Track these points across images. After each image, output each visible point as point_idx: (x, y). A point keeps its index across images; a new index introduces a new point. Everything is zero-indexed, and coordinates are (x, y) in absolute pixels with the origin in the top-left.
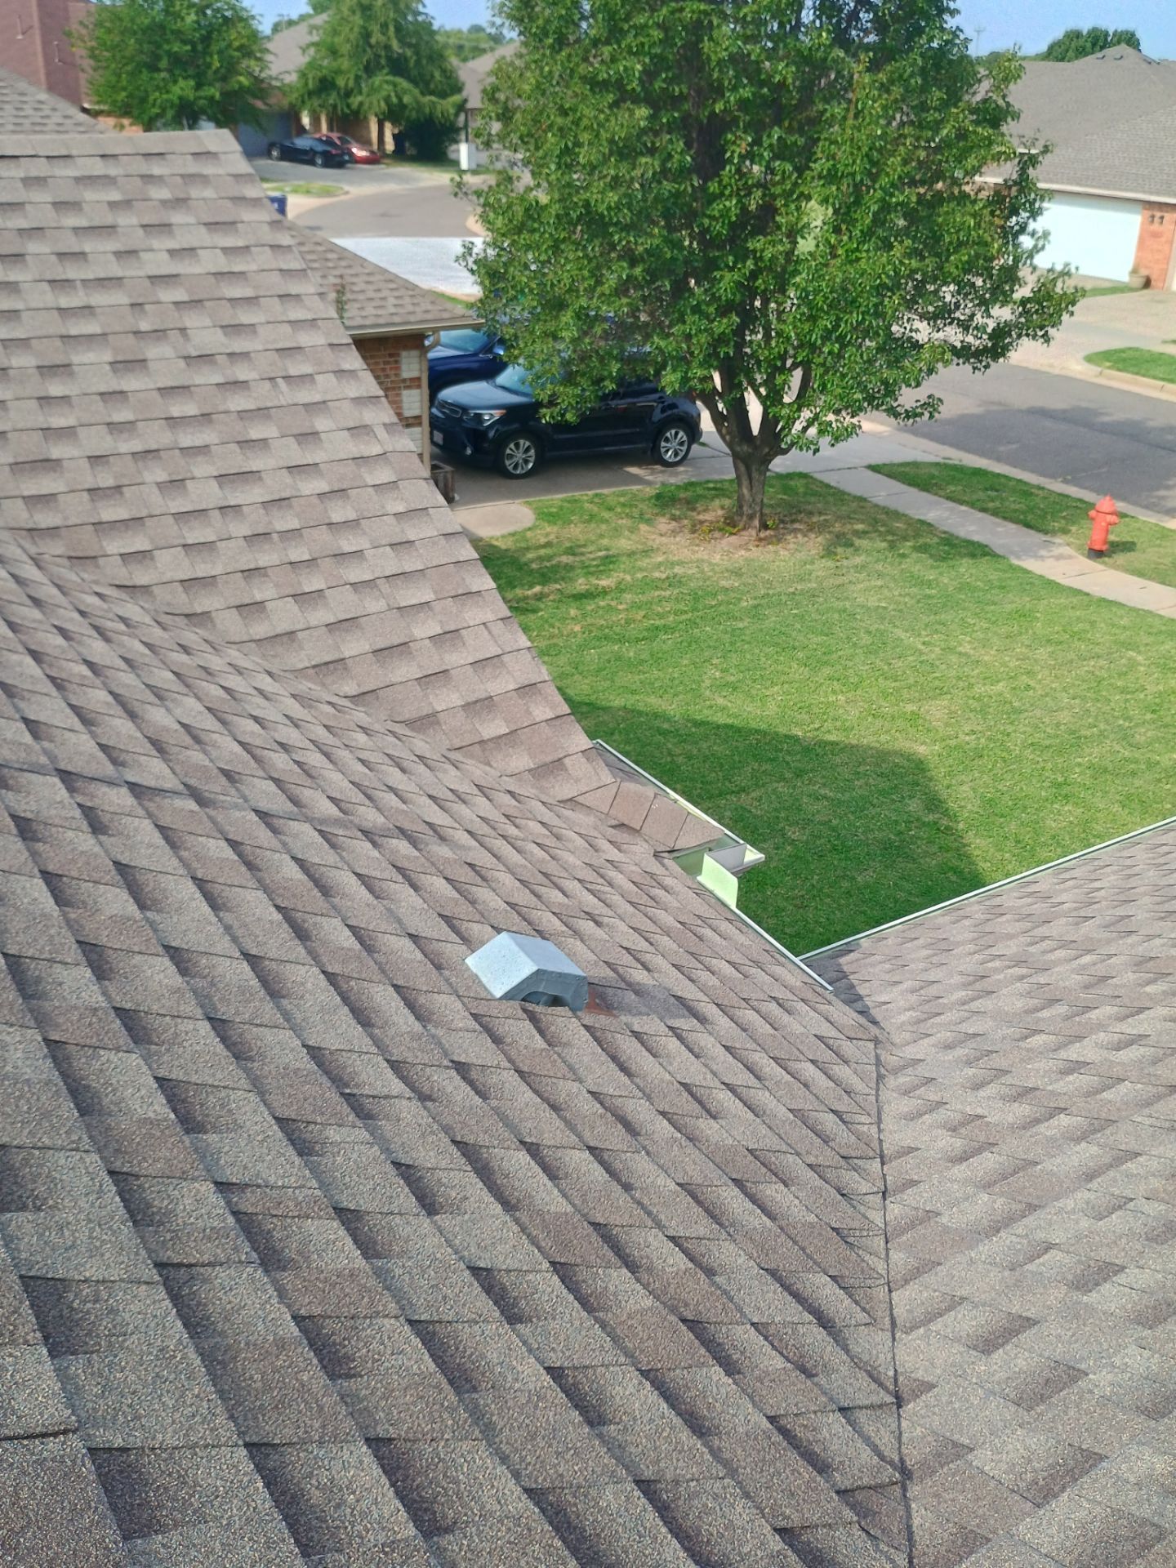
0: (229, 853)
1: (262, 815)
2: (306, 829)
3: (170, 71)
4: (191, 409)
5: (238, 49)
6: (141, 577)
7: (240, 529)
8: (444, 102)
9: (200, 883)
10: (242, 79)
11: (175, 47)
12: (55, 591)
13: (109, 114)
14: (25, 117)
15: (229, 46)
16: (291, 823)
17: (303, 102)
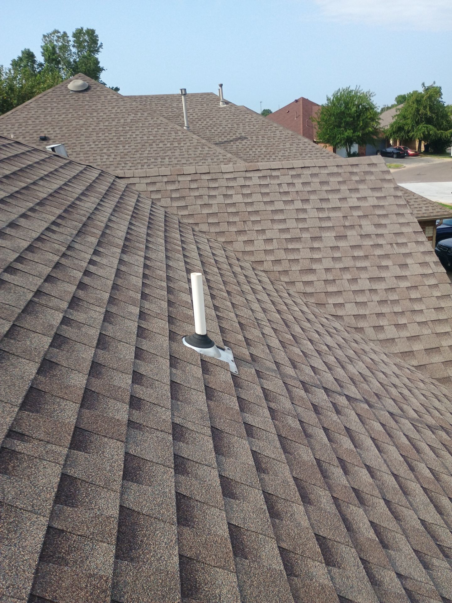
0: (381, 428)
1: (391, 414)
2: (407, 421)
3: (345, 127)
4: (361, 253)
5: (370, 119)
6: (340, 313)
7: (376, 298)
8: (446, 132)
9: (373, 439)
10: (370, 129)
11: (348, 119)
12: (313, 316)
13: (322, 143)
14: (300, 147)
15: (367, 117)
16: (401, 419)
17: (391, 135)
